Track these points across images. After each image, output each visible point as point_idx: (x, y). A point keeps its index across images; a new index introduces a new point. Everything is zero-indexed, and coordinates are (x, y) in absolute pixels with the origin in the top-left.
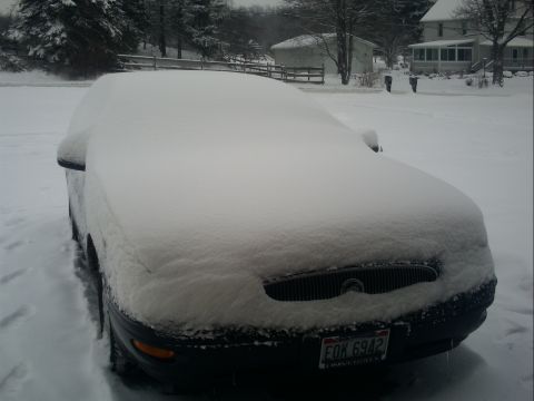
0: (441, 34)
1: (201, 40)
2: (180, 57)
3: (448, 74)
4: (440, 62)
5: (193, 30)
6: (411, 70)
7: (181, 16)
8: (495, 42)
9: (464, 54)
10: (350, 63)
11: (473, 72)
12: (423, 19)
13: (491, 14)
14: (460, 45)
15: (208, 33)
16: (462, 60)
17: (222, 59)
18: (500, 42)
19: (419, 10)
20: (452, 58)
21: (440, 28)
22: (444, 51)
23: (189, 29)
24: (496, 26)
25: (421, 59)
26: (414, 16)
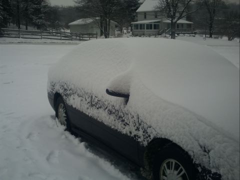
0: (145, 17)
1: (37, 21)
2: (27, 29)
3: (150, 36)
4: (146, 30)
5: (33, 16)
6: (133, 34)
7: (28, 10)
8: (172, 21)
9: (156, 26)
10: (109, 31)
11: (160, 35)
12: (138, 11)
13: (170, 9)
14: (154, 23)
15: (40, 18)
16: (156, 29)
17: (46, 30)
18: (174, 21)
19: (134, 7)
20: (151, 28)
21: (145, 15)
22: (147, 25)
23: (31, 16)
24: (172, 14)
25: (137, 29)
26: (132, 9)
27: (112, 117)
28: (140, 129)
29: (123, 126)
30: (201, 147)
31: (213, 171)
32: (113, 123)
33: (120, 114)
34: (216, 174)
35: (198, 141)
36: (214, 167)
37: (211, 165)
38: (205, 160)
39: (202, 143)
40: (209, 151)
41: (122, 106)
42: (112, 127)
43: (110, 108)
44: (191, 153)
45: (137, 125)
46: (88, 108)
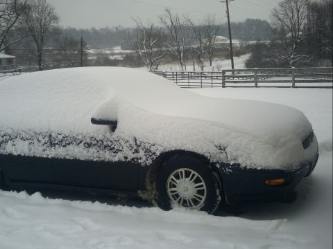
27: (92, 150)
28: (140, 150)
29: (113, 154)
30: (216, 147)
31: (232, 163)
32: (96, 154)
33: (105, 143)
34: (234, 164)
35: (213, 143)
36: (232, 160)
37: (229, 159)
38: (223, 156)
39: (217, 144)
40: (225, 148)
41: (108, 135)
42: (95, 160)
43: (88, 140)
44: (207, 155)
45: (135, 147)
46: (44, 150)
